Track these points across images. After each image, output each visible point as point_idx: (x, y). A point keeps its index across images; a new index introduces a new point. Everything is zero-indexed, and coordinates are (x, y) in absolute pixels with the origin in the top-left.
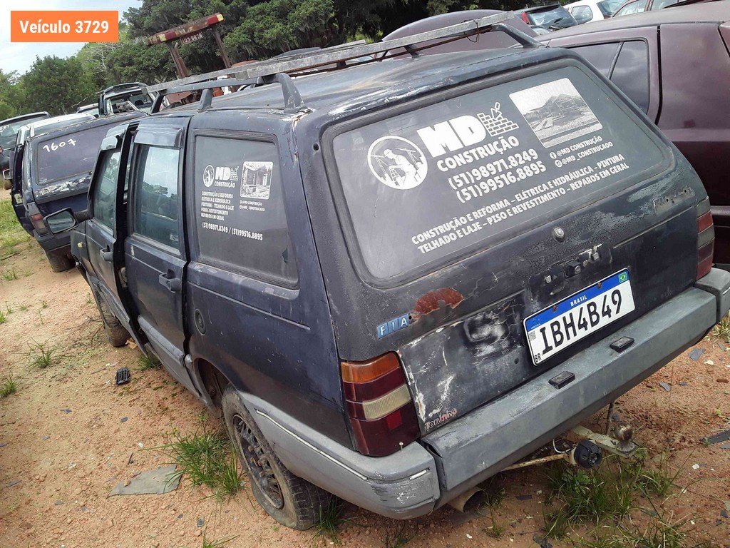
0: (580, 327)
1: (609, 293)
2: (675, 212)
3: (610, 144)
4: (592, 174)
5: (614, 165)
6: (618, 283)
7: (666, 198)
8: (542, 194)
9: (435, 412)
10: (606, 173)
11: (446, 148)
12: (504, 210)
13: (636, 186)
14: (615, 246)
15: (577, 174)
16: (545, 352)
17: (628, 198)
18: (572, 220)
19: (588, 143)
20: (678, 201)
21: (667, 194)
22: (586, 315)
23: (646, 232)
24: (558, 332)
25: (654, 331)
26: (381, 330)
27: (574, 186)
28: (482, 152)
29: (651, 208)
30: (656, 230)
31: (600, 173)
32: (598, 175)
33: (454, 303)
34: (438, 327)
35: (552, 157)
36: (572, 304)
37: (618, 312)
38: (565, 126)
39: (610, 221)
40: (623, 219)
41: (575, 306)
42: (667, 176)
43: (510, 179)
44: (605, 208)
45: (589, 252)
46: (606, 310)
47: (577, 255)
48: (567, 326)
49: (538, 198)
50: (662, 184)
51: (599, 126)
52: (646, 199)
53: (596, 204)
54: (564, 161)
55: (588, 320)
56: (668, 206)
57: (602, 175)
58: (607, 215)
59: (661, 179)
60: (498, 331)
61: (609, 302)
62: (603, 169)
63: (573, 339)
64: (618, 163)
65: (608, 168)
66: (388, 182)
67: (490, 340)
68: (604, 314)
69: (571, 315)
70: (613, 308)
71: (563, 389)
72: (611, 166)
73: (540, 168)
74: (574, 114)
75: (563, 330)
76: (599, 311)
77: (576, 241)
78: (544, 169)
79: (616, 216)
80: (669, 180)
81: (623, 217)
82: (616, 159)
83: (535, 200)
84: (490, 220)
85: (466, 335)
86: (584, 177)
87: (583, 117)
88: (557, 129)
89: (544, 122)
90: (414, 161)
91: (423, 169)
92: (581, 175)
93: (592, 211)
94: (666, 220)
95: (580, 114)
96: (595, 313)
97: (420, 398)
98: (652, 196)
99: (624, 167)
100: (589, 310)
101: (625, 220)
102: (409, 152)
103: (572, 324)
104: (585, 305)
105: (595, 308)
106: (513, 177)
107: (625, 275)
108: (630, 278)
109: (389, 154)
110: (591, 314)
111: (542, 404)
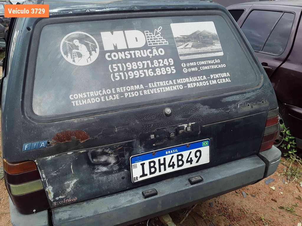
0: (169, 166)
1: (194, 151)
2: (251, 113)
3: (224, 66)
4: (205, 81)
5: (222, 78)
6: (201, 146)
7: (248, 104)
8: (167, 86)
9: (60, 197)
10: (214, 82)
11: (115, 47)
12: (138, 90)
13: (230, 93)
14: (204, 125)
15: (195, 79)
16: (141, 177)
17: (222, 100)
18: (179, 106)
19: (210, 62)
20: (256, 107)
21: (250, 102)
22: (175, 160)
23: (228, 121)
24: (154, 167)
25: (219, 177)
26: (26, 146)
27: (189, 86)
28: (138, 54)
29: (235, 108)
30: (235, 121)
31: (210, 81)
32: (209, 82)
33: (82, 140)
34: (69, 151)
35: (183, 66)
36: (167, 153)
37: (197, 162)
38: (199, 49)
39: (205, 111)
40: (214, 111)
41: (168, 154)
42: (253, 91)
43: (150, 73)
44: (204, 103)
45: (185, 126)
46: (189, 160)
47: (177, 126)
48: (160, 165)
49: (164, 88)
50: (248, 95)
51: (221, 54)
52: (234, 102)
53: (199, 99)
54: (190, 70)
55: (176, 163)
56: (247, 109)
57: (211, 83)
58: (204, 107)
59: (249, 92)
60: (112, 160)
61: (193, 156)
62: (213, 79)
63: (163, 172)
64: (225, 78)
65: (216, 79)
66: (69, 59)
67: (106, 164)
68: (187, 162)
69: (164, 159)
70: (195, 159)
71: (147, 199)
72: (219, 78)
73: (172, 71)
74: (208, 44)
75: (157, 166)
76: (185, 159)
77: (179, 118)
78: (174, 72)
79: (210, 108)
80: (254, 94)
81: (214, 110)
82: (224, 75)
83: (161, 89)
84: (126, 95)
85: (89, 159)
86: (199, 82)
87: (213, 46)
88: (193, 50)
89: (186, 44)
90: (91, 49)
91: (95, 55)
92: (197, 80)
93: (195, 102)
94: (244, 116)
95: (212, 44)
96: (181, 160)
97: (49, 189)
98: (239, 101)
99: (228, 80)
100: (178, 158)
101: (216, 112)
102: (90, 44)
103: (164, 164)
104: (175, 155)
105: (182, 157)
106: (152, 73)
107: (207, 143)
108: (210, 145)
109: (76, 42)
110: (178, 160)
111: (130, 205)
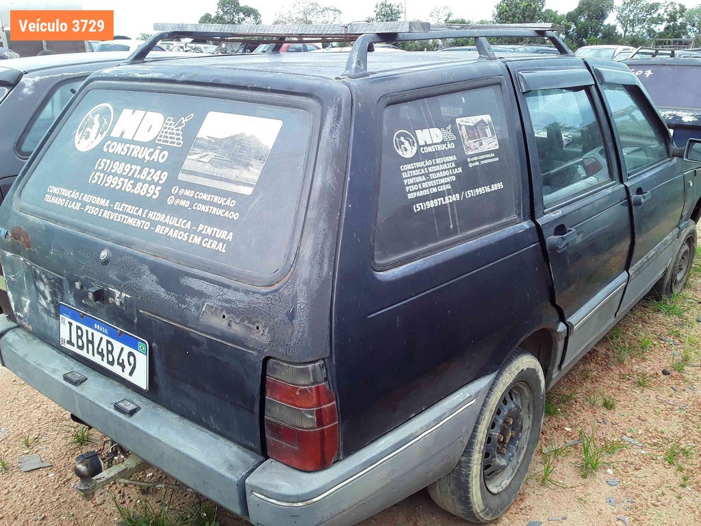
0: (98, 352)
1: (127, 349)
3: (235, 216)
4: (185, 231)
5: (214, 238)
7: (224, 313)
8: (132, 216)
9: (20, 314)
10: (197, 240)
11: (122, 134)
12: (101, 207)
15: (172, 221)
16: (68, 342)
17: (182, 277)
18: (124, 253)
19: (217, 199)
20: (237, 329)
21: (229, 311)
22: (104, 347)
24: (81, 338)
27: (159, 229)
28: (136, 151)
29: (198, 308)
31: (192, 235)
32: (188, 236)
33: (27, 246)
34: (22, 255)
35: (173, 190)
36: (95, 326)
37: (130, 374)
38: (216, 170)
39: (149, 283)
41: (97, 330)
43: (128, 187)
45: (117, 293)
46: (121, 360)
47: (107, 287)
49: (127, 217)
50: (231, 295)
52: (200, 294)
53: (152, 258)
54: (177, 202)
55: (105, 353)
56: (219, 323)
57: (191, 238)
59: (236, 289)
60: (48, 294)
61: (125, 357)
65: (204, 236)
67: (44, 296)
68: (118, 362)
69: (93, 334)
70: (128, 367)
74: (239, 163)
75: (85, 339)
76: (115, 355)
77: (112, 275)
79: (158, 283)
81: (163, 290)
82: (223, 234)
83: (124, 216)
84: (87, 208)
87: (245, 172)
88: (208, 168)
89: (204, 154)
90: (101, 131)
91: (98, 141)
94: (209, 335)
95: (247, 165)
96: (111, 353)
97: (11, 296)
99: (221, 248)
100: (107, 346)
102: (105, 123)
103: (93, 343)
104: (105, 338)
105: (112, 349)
106: (131, 186)
109: (96, 118)
110: (108, 351)
